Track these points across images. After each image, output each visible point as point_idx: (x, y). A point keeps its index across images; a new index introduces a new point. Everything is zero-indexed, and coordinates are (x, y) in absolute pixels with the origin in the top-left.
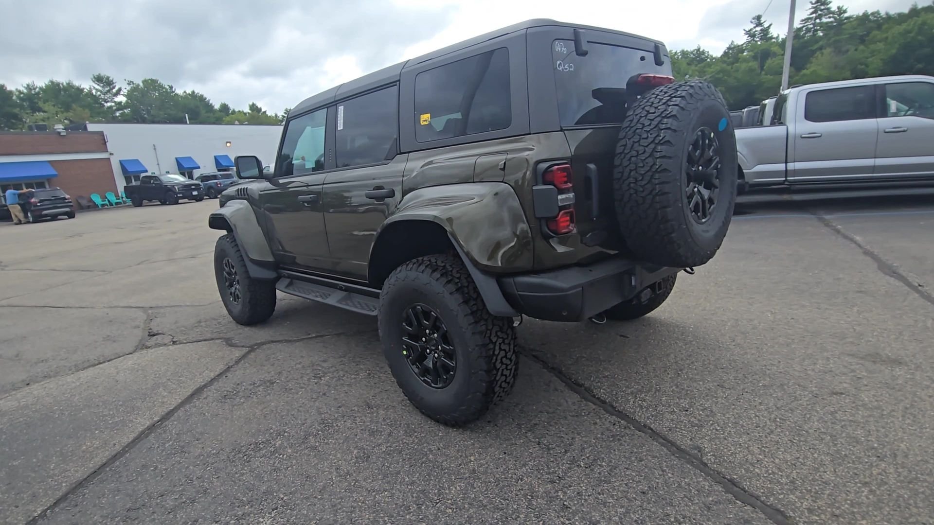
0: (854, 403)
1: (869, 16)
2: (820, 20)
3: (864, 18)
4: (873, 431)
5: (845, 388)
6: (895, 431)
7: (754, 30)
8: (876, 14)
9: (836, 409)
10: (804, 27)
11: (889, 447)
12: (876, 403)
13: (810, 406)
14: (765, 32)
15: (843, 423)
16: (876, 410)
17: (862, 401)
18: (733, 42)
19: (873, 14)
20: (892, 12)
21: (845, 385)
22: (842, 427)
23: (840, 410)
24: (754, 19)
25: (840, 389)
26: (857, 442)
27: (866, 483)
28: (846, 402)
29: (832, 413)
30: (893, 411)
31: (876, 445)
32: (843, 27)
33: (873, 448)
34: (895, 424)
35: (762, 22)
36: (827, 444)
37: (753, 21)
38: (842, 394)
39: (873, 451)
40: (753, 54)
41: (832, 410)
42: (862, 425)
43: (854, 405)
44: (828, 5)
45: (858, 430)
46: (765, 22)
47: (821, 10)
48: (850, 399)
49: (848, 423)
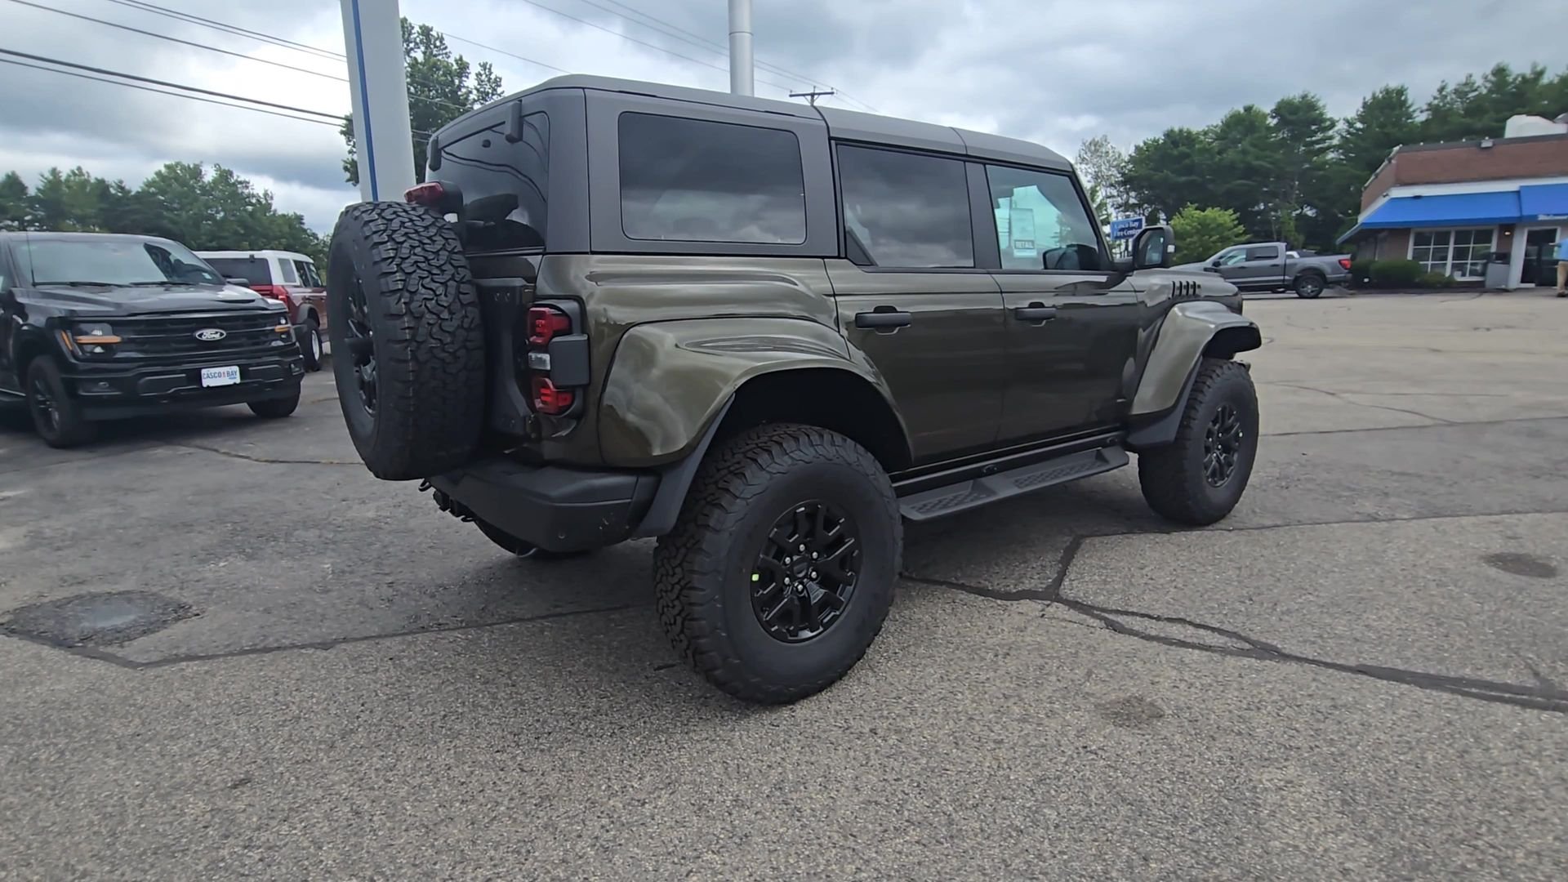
0: (207, 784)
4: (158, 760)
5: (236, 799)
6: (129, 777)
9: (225, 759)
11: (130, 752)
12: (173, 802)
13: (263, 742)
15: (202, 747)
16: (169, 790)
17: (195, 792)
21: (240, 806)
22: (200, 742)
23: (219, 760)
25: (243, 793)
26: (172, 737)
27: (142, 708)
28: (219, 778)
29: (225, 751)
30: (141, 806)
31: (147, 745)
33: (150, 740)
34: (133, 785)
36: (203, 716)
38: (235, 787)
39: (147, 738)
41: (230, 755)
42: (177, 758)
43: (204, 779)
45: (177, 750)
48: (216, 785)
49: (196, 750)
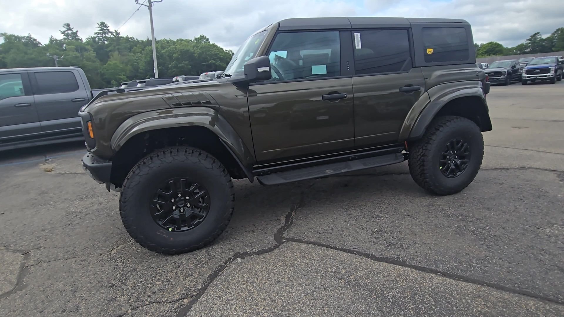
1: (129, 39)
2: (105, 35)
3: (127, 39)
7: (67, 32)
8: (132, 38)
10: (97, 37)
14: (75, 34)
18: (52, 37)
19: (131, 38)
20: (139, 39)
24: (65, 25)
32: (120, 41)
35: (71, 28)
37: (65, 26)
40: (75, 47)
44: (107, 28)
46: (73, 28)
47: (105, 30)
